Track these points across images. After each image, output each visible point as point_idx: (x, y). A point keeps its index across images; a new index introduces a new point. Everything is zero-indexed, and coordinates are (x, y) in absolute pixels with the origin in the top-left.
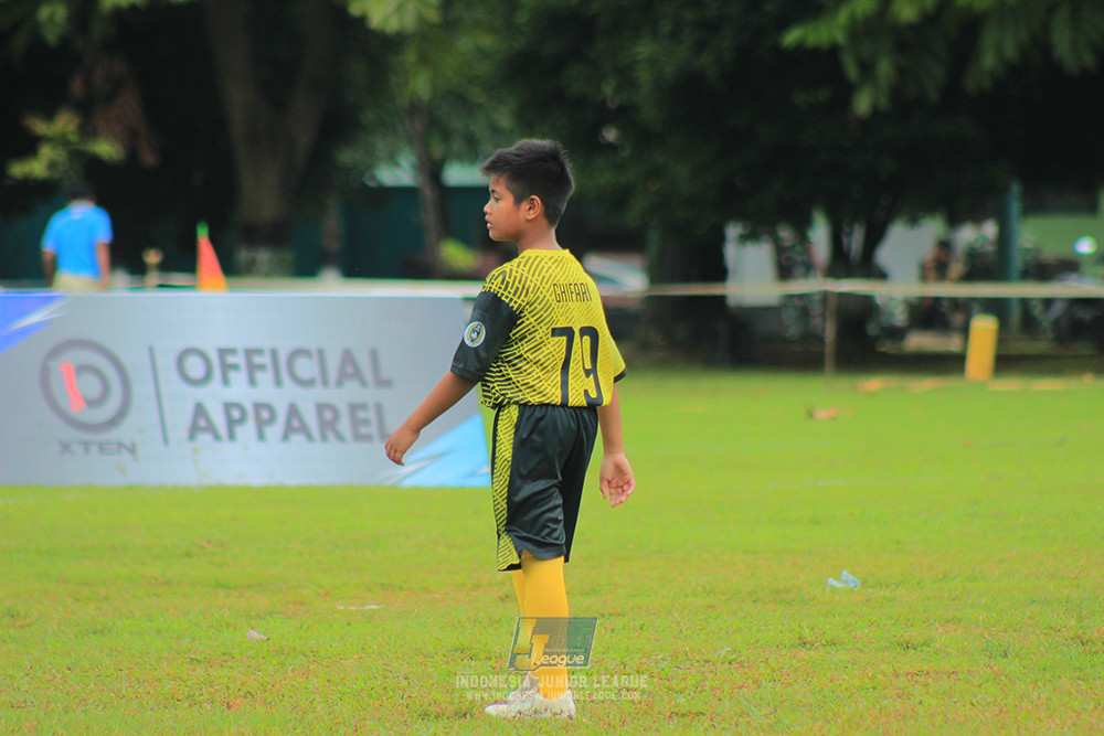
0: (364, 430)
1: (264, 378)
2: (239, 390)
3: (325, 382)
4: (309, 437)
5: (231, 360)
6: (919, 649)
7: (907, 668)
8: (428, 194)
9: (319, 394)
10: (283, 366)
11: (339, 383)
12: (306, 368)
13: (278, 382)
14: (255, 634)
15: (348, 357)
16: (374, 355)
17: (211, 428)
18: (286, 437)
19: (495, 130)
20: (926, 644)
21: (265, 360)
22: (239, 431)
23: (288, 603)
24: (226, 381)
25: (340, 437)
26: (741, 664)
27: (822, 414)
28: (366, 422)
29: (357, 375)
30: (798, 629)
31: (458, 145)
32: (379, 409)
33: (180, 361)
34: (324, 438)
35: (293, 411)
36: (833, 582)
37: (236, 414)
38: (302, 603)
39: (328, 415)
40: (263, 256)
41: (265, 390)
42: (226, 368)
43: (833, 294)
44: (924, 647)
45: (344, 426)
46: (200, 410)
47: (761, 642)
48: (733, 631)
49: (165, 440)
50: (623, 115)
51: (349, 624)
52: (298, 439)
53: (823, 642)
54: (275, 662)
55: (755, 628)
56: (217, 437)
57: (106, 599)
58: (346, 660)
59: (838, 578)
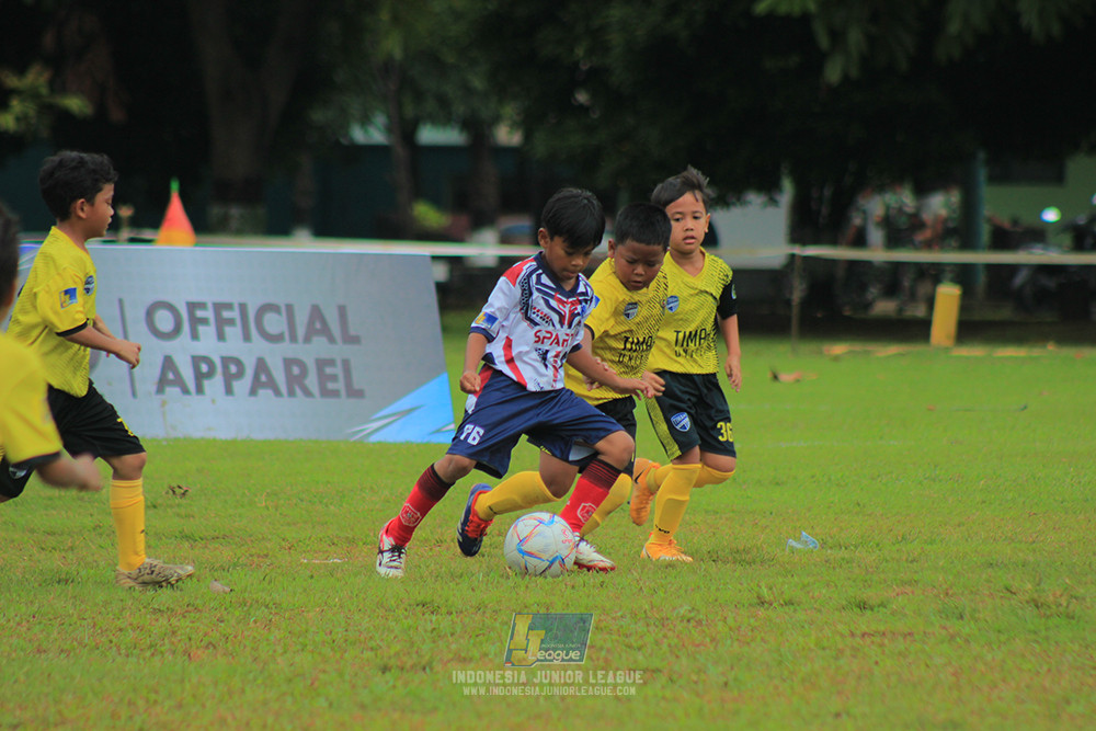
0: (331, 386)
1: (233, 332)
2: (208, 344)
3: (293, 338)
4: (277, 393)
5: (199, 314)
6: (876, 609)
7: (864, 628)
8: (401, 152)
9: (287, 349)
10: (252, 321)
11: (307, 339)
12: (274, 323)
13: (247, 337)
14: (218, 586)
15: (316, 313)
16: (342, 311)
17: (179, 382)
18: (253, 392)
19: (468, 91)
20: (882, 605)
21: (235, 314)
22: (206, 384)
23: (251, 556)
24: (195, 336)
25: (307, 393)
26: (699, 622)
27: (786, 377)
28: (334, 378)
29: (326, 331)
30: (756, 589)
31: (430, 105)
32: (346, 364)
33: (150, 314)
34: (291, 393)
35: (261, 366)
36: (792, 542)
37: (204, 368)
38: (266, 556)
39: (296, 370)
40: (235, 212)
41: (234, 345)
42: (196, 322)
43: (800, 256)
44: (881, 608)
45: (312, 381)
46: (168, 363)
47: (720, 601)
48: (693, 590)
49: (134, 394)
50: (595, 78)
51: (312, 577)
52: (265, 393)
53: (782, 602)
54: (237, 613)
55: (713, 588)
56: (185, 391)
57: (72, 549)
58: (308, 612)
59: (798, 539)
